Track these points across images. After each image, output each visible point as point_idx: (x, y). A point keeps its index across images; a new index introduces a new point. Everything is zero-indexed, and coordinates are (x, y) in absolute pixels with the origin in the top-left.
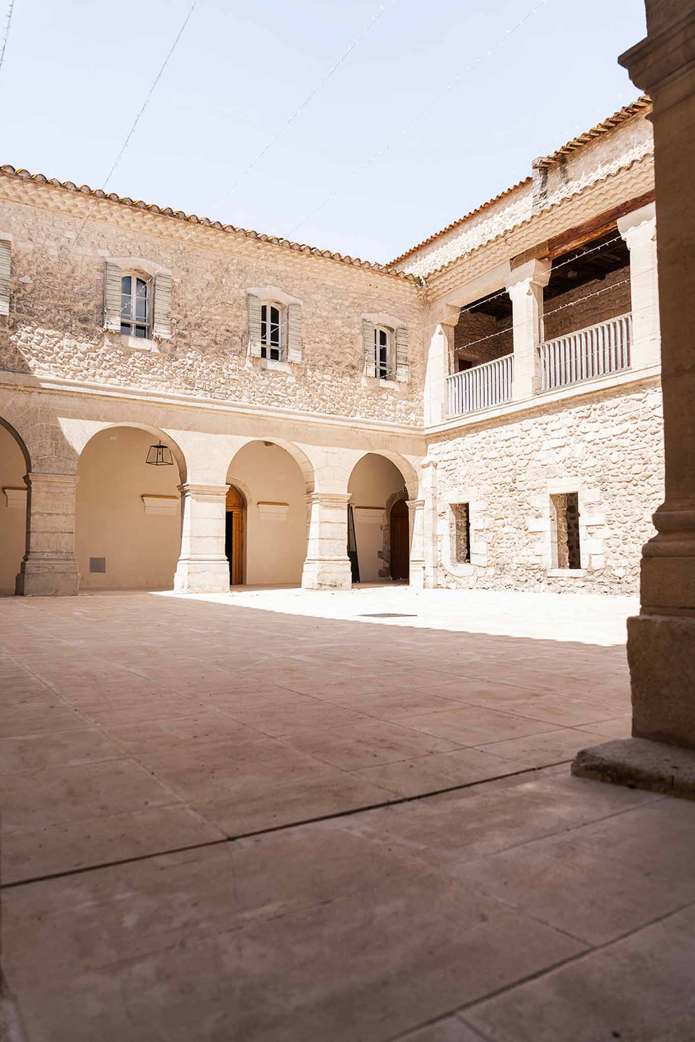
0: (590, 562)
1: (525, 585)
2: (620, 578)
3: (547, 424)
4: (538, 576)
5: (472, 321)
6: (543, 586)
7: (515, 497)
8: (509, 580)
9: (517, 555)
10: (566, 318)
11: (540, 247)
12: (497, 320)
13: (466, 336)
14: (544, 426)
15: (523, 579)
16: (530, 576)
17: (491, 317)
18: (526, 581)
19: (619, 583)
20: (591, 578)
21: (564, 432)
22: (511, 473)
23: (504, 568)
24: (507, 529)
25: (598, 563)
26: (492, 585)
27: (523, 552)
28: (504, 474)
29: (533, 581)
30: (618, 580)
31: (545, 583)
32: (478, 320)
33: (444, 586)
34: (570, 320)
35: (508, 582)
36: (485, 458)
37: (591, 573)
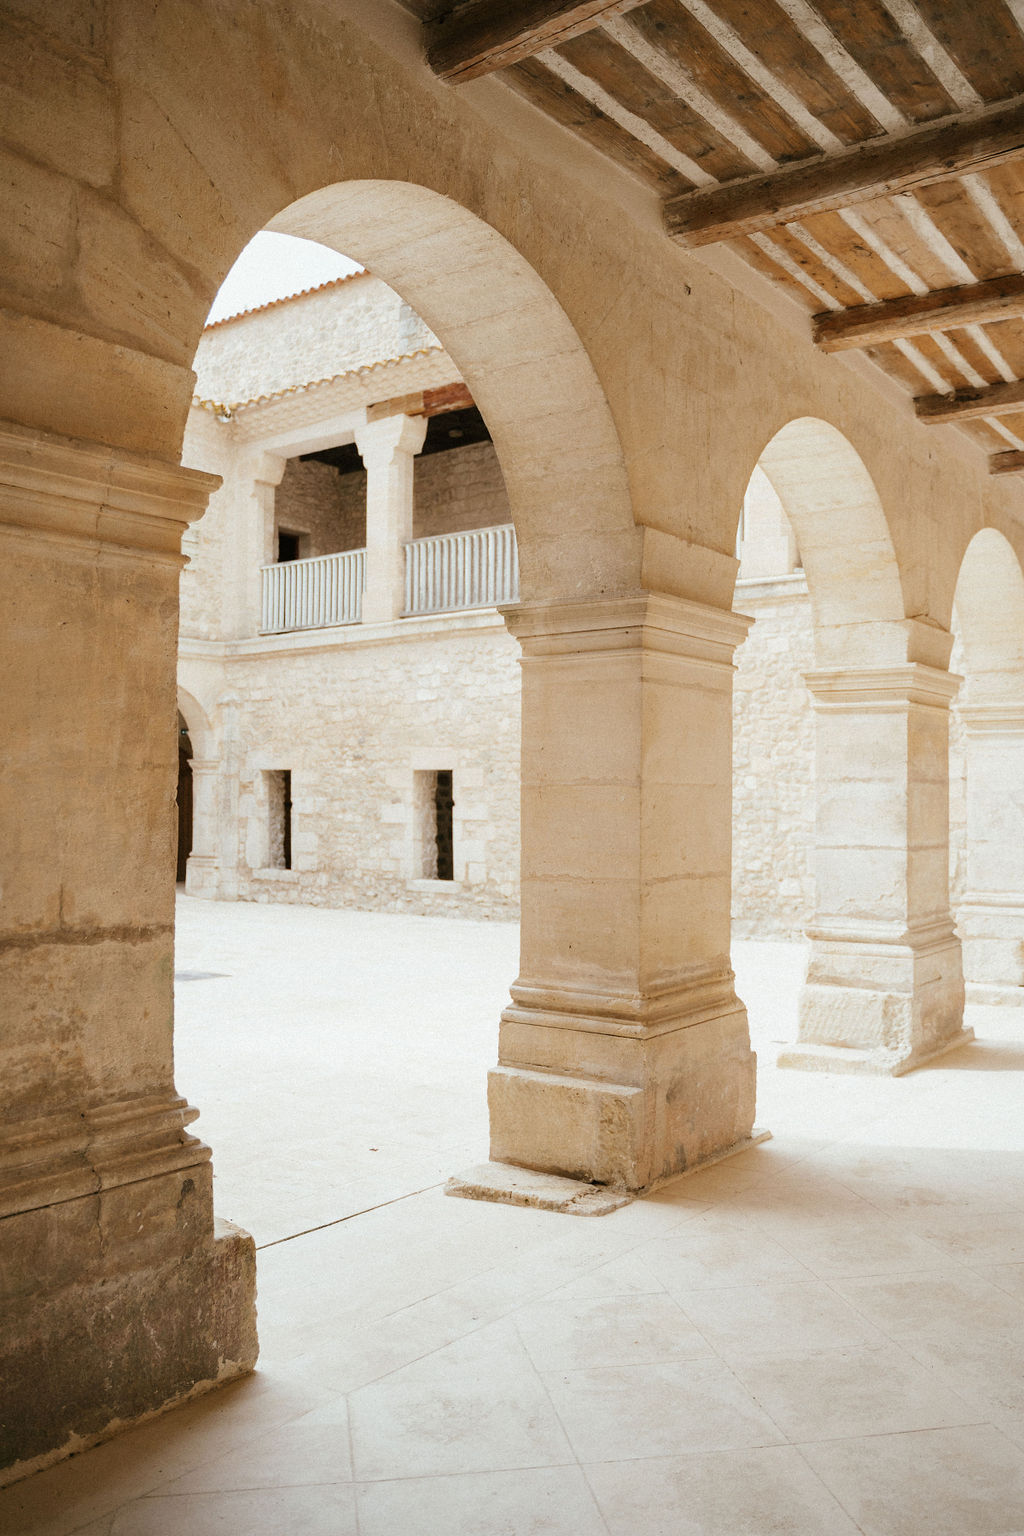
0: (467, 873)
1: (375, 901)
2: (506, 897)
3: (412, 664)
4: (393, 889)
5: (301, 473)
6: (400, 904)
7: (363, 769)
8: (350, 894)
9: (363, 857)
10: (445, 490)
11: (411, 398)
12: (341, 473)
13: (292, 497)
14: (407, 667)
15: (371, 893)
16: (382, 889)
17: (331, 467)
18: (376, 896)
19: (505, 904)
20: (467, 895)
21: (436, 681)
22: (356, 731)
23: (343, 876)
24: (349, 817)
25: (477, 875)
26: (324, 900)
27: (373, 853)
28: (348, 733)
29: (384, 897)
30: (505, 900)
31: (402, 900)
32: (311, 473)
33: (249, 898)
34: (450, 493)
35: (348, 895)
36: (317, 705)
37: (468, 888)
